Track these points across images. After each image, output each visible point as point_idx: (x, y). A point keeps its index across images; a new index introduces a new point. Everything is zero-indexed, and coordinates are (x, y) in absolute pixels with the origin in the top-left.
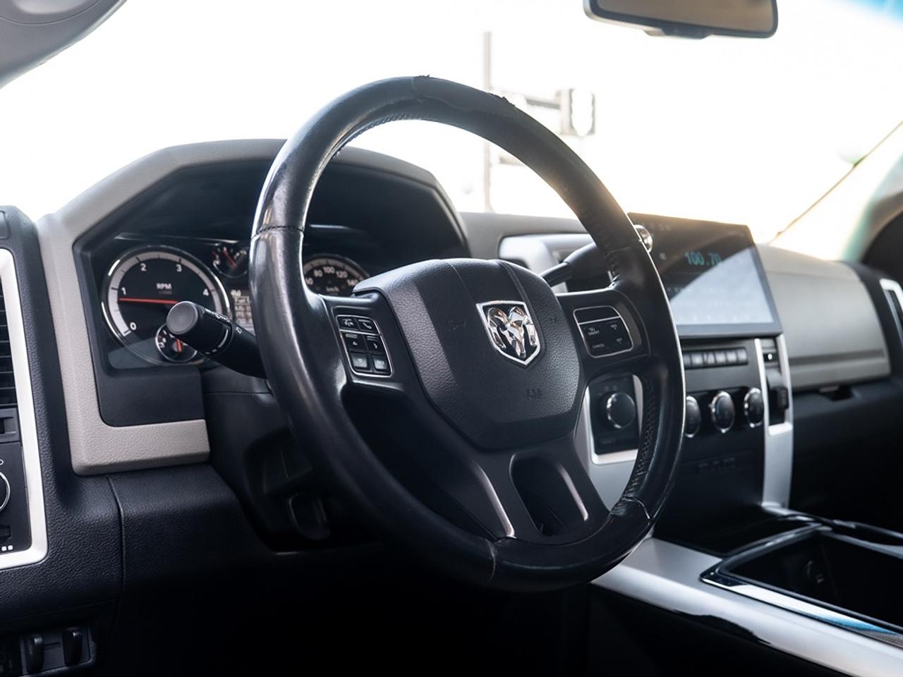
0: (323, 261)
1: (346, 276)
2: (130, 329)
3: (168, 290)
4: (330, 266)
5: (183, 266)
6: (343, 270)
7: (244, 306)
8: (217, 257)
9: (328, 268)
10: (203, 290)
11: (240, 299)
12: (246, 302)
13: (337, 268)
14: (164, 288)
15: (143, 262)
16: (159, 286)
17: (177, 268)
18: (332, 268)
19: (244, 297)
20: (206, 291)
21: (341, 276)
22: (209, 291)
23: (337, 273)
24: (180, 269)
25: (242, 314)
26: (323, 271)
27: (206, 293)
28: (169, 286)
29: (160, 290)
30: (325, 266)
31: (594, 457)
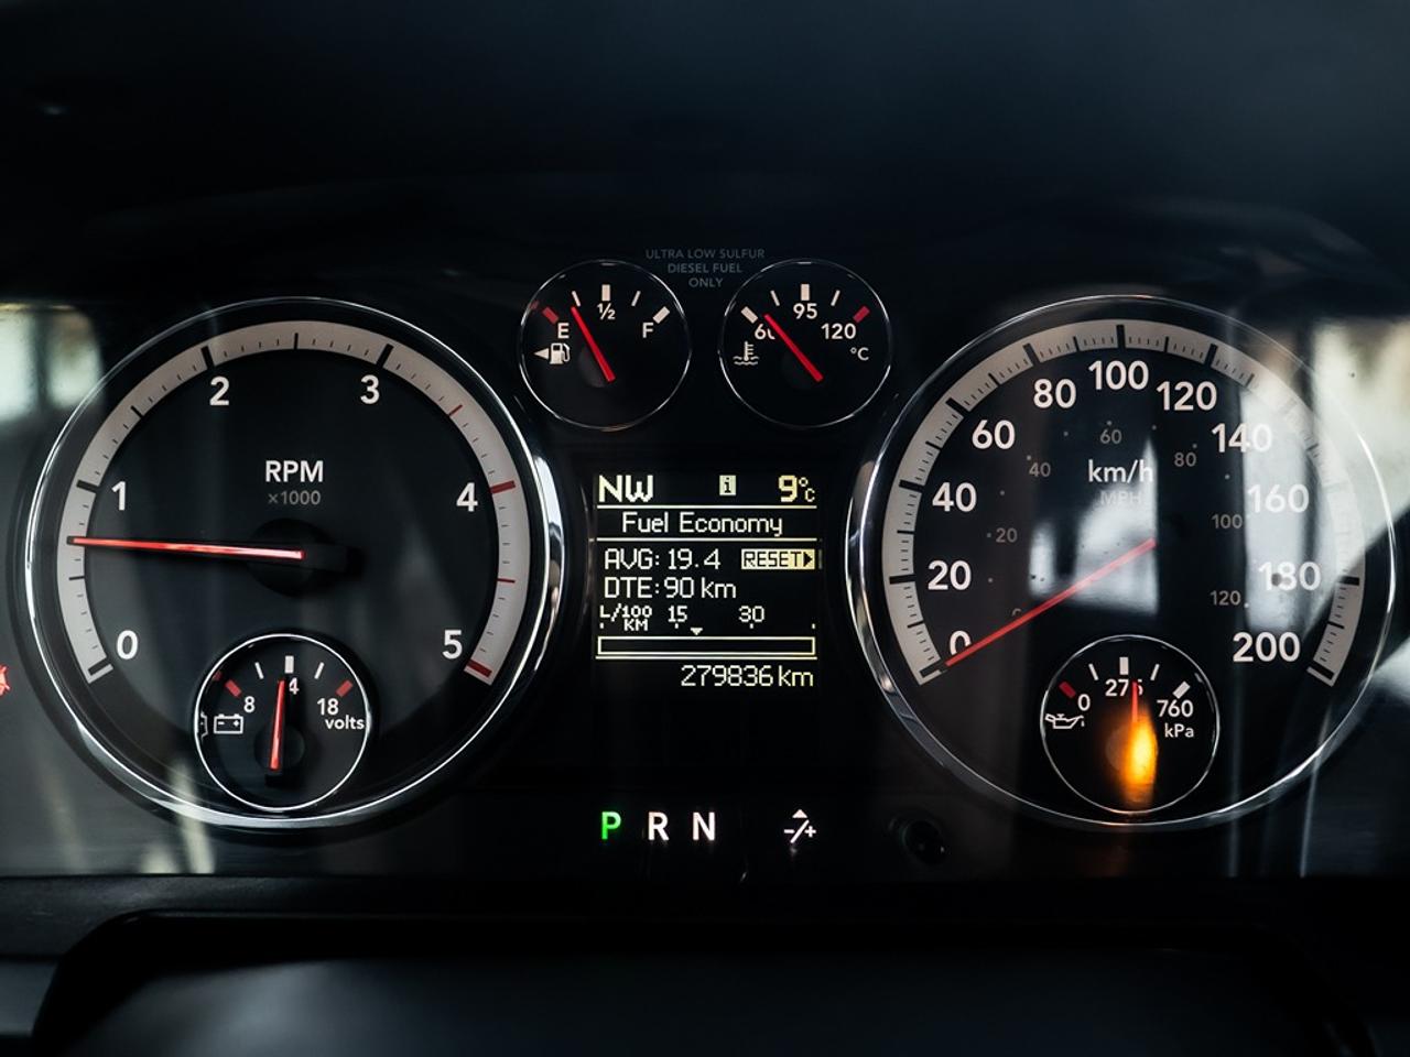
1: (1207, 403)
2: (112, 656)
3: (308, 486)
7: (661, 550)
8: (562, 329)
9: (1118, 364)
10: (458, 487)
11: (644, 515)
12: (674, 527)
13: (1163, 365)
14: (295, 477)
15: (223, 370)
16: (276, 470)
17: (363, 389)
18: (1138, 365)
19: (667, 507)
20: (470, 488)
21: (1183, 404)
22: (484, 492)
23: (1165, 388)
24: (373, 392)
25: (642, 586)
26: (1085, 381)
27: (468, 499)
28: (314, 472)
30: (1106, 356)
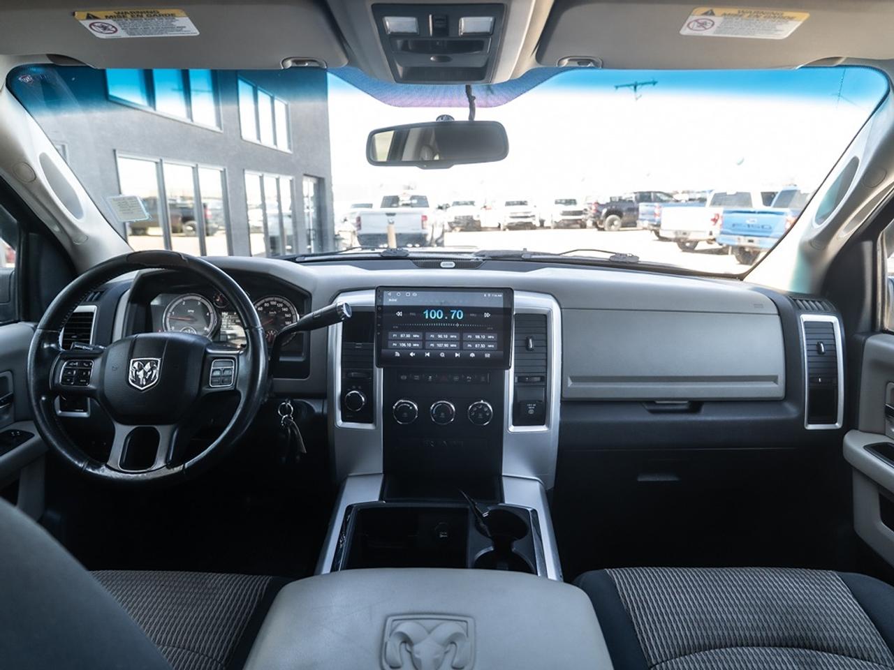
0: (272, 299)
1: (282, 306)
3: (192, 313)
4: (274, 301)
5: (201, 303)
6: (281, 303)
11: (226, 316)
13: (278, 302)
16: (189, 311)
23: (278, 304)
24: (199, 303)
26: (270, 304)
27: (208, 314)
29: (189, 313)
30: (272, 301)
31: (340, 422)
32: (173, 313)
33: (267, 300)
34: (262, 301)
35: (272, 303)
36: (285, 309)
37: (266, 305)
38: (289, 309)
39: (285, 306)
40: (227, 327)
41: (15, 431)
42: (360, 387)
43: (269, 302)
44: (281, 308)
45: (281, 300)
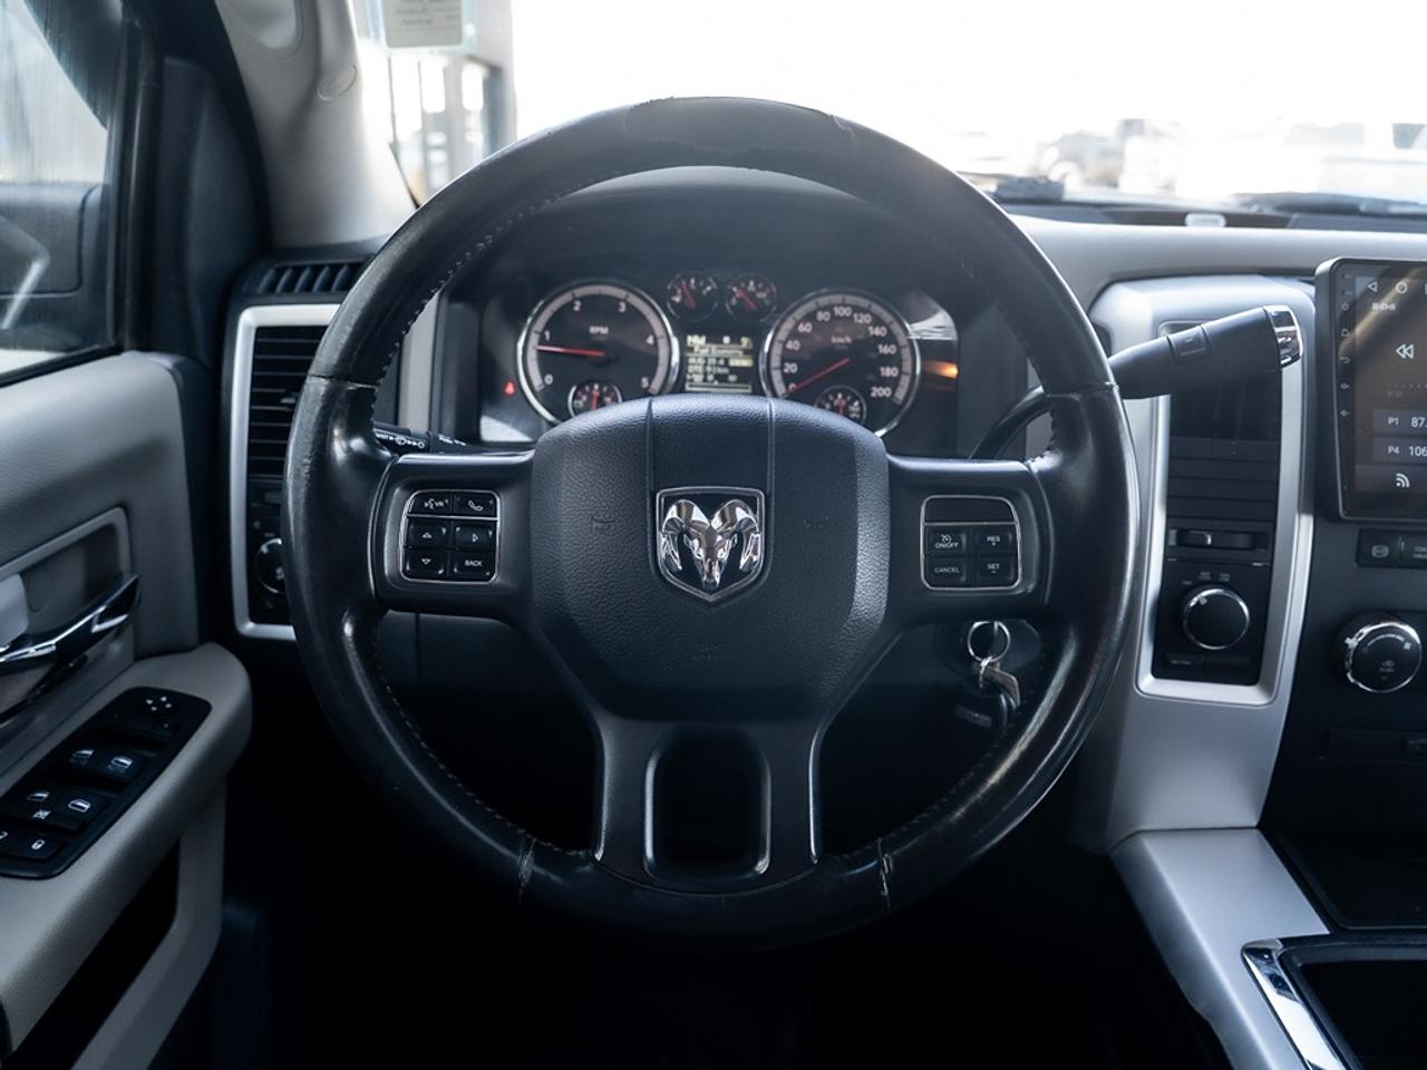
0: (837, 298)
1: (868, 321)
2: (544, 383)
3: (603, 335)
4: (845, 305)
5: (628, 305)
6: (865, 311)
7: (706, 358)
8: (679, 291)
9: (842, 308)
10: (647, 337)
11: (702, 348)
12: (710, 352)
13: (857, 309)
14: (599, 332)
15: (578, 299)
16: (593, 330)
17: (620, 306)
18: (848, 309)
19: (708, 346)
20: (651, 338)
21: (860, 321)
22: (655, 339)
23: (855, 316)
24: (623, 308)
25: (700, 369)
26: (832, 313)
27: (650, 340)
28: (605, 330)
29: (594, 335)
30: (839, 306)
31: (1147, 683)
32: (547, 334)
33: (824, 301)
34: (810, 306)
35: (838, 311)
36: (878, 332)
37: (821, 316)
38: (889, 331)
39: (877, 322)
40: (705, 380)
41: (155, 693)
42: (1225, 577)
43: (829, 308)
44: (866, 326)
45: (863, 303)
